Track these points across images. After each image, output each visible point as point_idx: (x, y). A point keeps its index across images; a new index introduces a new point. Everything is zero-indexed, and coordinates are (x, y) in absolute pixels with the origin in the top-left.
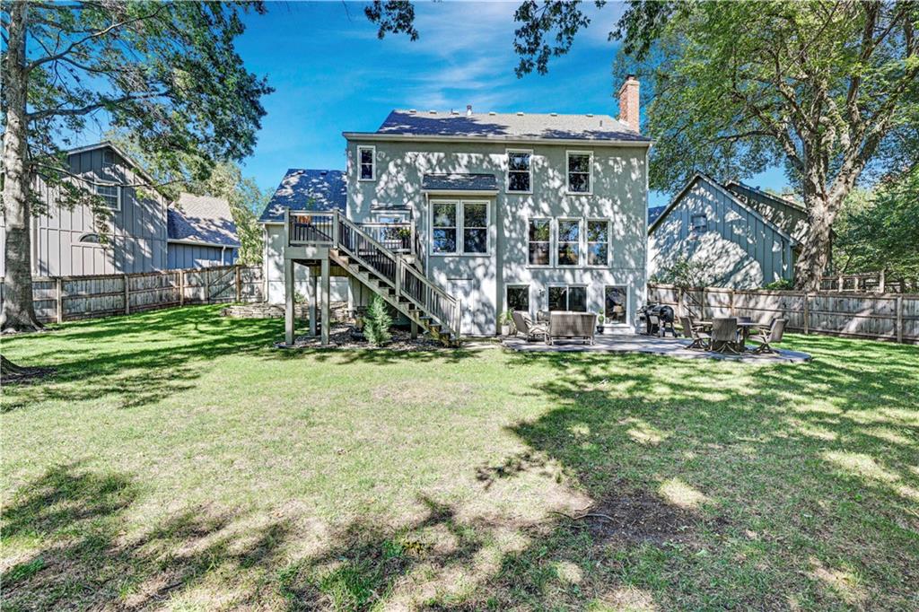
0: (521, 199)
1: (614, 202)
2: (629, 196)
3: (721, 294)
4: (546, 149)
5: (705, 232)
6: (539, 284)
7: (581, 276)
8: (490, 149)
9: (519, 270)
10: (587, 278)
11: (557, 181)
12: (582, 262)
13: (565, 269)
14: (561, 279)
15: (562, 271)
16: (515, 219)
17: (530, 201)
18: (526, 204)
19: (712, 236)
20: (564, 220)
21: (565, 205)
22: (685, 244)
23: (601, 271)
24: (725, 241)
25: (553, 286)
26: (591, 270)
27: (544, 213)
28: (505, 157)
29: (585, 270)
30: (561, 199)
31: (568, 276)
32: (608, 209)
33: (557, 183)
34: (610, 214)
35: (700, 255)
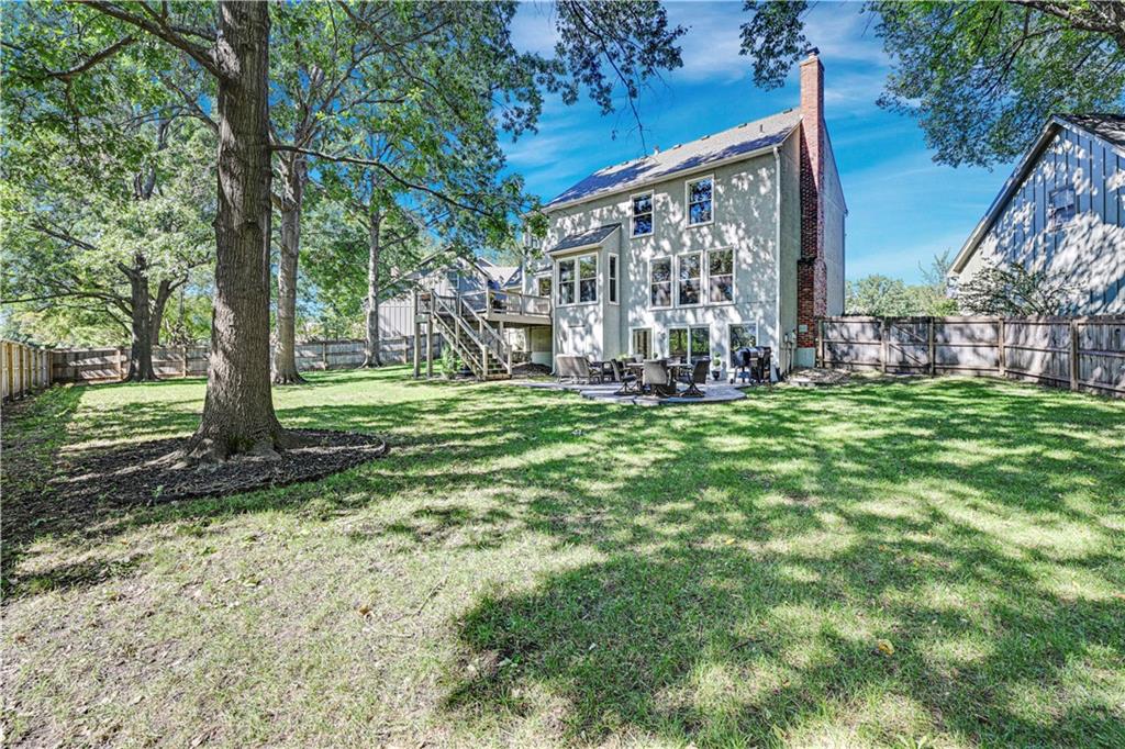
0: (644, 241)
1: (738, 227)
2: (756, 214)
3: (974, 326)
4: (666, 186)
5: (1071, 216)
6: (661, 326)
7: (703, 315)
8: (618, 198)
9: (643, 312)
10: (709, 317)
11: (677, 215)
12: (703, 300)
13: (686, 309)
14: (682, 320)
15: (684, 312)
16: (640, 261)
17: (652, 241)
18: (649, 245)
19: (1086, 219)
20: (685, 256)
21: (686, 239)
22: (1041, 239)
23: (724, 308)
24: (1108, 226)
25: (674, 327)
26: (714, 307)
27: (664, 251)
28: (630, 203)
29: (707, 308)
30: (681, 234)
31: (690, 317)
32: (732, 236)
33: (678, 217)
34: (734, 240)
35: (1065, 258)
